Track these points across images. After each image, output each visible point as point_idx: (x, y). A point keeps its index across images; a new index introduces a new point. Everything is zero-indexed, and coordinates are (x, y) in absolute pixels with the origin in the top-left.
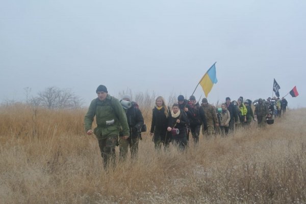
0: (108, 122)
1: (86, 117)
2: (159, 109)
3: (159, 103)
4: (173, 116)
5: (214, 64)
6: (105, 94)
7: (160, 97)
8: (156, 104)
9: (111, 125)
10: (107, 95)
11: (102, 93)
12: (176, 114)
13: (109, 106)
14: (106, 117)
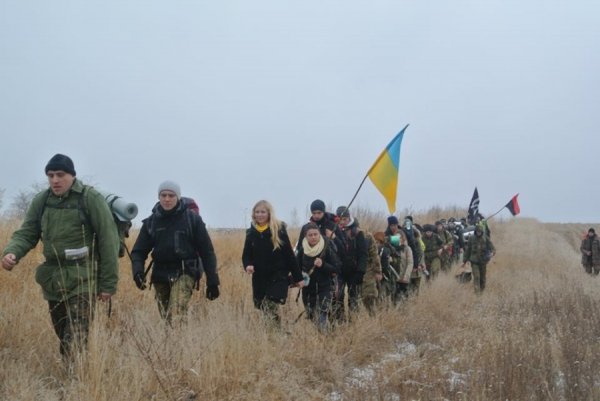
0: (69, 252)
1: (16, 233)
2: (261, 229)
3: (260, 214)
4: (306, 252)
6: (69, 178)
7: (264, 202)
8: (254, 217)
9: (81, 261)
10: (75, 181)
11: (59, 175)
12: (315, 248)
13: (76, 211)
14: (65, 237)
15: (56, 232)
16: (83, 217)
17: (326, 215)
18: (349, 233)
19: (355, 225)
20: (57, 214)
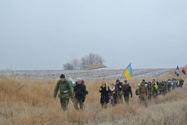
0: (64, 92)
2: (103, 87)
3: (103, 84)
4: (111, 90)
5: (130, 64)
6: (64, 79)
9: (66, 93)
11: (62, 79)
13: (65, 85)
14: (64, 89)
15: (62, 88)
16: (66, 86)
17: (120, 82)
18: (127, 86)
19: (128, 84)
20: (62, 85)
